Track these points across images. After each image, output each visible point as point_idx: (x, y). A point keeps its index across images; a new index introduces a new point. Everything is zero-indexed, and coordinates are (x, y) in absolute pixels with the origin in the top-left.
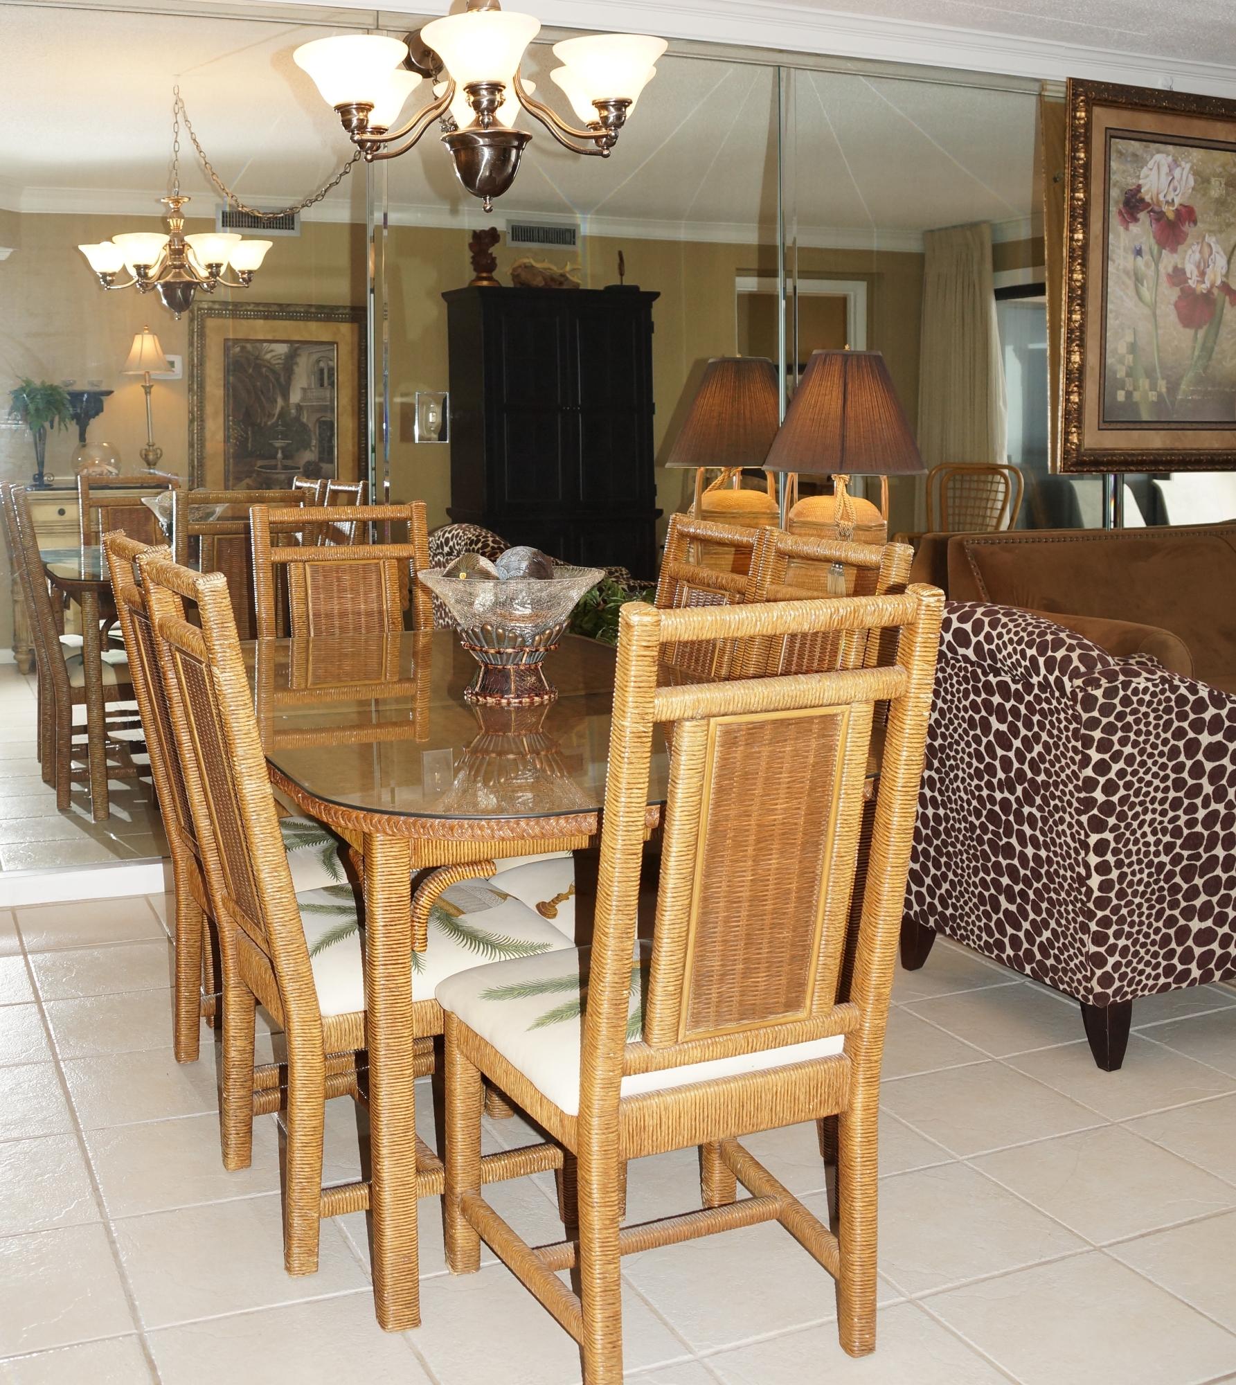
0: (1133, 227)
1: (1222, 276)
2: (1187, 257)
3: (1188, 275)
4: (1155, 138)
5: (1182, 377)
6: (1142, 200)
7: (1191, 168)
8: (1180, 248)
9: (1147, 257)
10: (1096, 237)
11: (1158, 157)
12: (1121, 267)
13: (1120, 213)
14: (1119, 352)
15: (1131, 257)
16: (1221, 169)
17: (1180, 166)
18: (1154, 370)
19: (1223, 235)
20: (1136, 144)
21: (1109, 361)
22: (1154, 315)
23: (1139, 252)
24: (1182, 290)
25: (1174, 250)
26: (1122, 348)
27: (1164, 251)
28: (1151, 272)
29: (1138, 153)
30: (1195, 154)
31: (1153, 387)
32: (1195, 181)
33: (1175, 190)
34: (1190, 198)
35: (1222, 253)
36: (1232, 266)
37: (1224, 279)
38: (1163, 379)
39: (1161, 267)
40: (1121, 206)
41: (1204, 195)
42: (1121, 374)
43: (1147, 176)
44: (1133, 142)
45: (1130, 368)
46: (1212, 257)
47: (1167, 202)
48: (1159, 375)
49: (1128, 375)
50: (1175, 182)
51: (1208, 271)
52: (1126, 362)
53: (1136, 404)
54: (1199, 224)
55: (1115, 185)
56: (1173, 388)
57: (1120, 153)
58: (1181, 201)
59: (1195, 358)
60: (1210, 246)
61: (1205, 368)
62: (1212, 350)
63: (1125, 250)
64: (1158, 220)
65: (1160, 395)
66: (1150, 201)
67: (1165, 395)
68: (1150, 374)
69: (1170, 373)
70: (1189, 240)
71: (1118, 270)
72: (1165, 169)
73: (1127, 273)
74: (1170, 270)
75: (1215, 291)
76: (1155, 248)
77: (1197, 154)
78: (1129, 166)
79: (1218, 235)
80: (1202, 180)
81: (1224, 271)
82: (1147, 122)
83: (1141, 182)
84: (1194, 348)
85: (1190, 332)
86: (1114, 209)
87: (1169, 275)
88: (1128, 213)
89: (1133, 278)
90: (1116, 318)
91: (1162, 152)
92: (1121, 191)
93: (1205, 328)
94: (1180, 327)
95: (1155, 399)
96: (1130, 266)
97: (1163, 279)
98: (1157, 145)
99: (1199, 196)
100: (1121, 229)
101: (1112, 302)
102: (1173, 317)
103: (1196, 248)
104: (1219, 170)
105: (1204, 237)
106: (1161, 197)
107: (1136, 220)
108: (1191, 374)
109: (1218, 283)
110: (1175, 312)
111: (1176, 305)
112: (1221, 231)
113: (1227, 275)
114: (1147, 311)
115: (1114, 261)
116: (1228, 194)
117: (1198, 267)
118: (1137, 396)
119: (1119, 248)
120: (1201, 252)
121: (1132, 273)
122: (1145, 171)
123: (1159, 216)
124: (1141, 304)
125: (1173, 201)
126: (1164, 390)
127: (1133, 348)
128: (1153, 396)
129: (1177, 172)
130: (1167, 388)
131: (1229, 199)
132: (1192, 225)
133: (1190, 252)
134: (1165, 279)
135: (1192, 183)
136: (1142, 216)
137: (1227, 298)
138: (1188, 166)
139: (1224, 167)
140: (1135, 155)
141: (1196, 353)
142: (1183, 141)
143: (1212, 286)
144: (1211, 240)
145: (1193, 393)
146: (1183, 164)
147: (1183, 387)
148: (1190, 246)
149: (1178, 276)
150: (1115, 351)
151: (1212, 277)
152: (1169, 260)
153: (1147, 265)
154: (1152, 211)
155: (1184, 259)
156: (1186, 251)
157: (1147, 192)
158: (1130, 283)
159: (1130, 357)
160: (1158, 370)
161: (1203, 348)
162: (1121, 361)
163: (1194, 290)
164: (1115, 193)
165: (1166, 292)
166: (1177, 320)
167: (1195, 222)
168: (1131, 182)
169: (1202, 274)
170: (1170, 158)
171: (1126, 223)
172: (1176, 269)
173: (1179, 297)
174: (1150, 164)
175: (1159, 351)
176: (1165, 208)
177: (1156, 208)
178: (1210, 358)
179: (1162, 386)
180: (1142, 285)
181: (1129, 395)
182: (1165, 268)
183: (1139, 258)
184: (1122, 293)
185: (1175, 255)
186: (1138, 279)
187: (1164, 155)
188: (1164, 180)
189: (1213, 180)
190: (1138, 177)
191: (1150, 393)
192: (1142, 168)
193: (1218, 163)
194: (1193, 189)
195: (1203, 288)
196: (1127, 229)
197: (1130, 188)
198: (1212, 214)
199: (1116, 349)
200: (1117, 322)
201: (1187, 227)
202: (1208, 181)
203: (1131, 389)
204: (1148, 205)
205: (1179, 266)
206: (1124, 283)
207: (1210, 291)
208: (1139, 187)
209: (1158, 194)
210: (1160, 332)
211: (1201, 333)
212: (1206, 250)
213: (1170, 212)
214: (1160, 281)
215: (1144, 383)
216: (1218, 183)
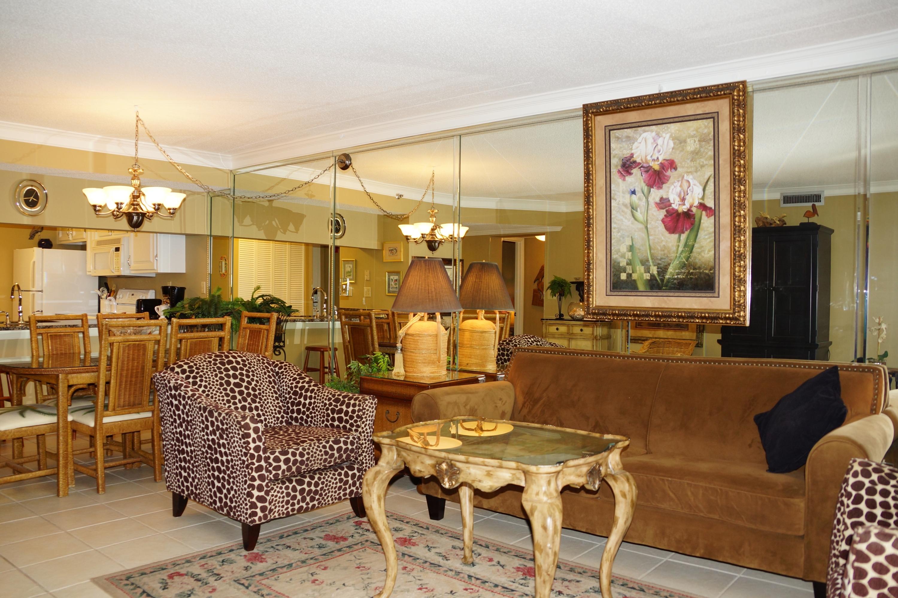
0: (629, 179)
1: (699, 199)
2: (670, 191)
3: (672, 201)
4: (639, 124)
5: (669, 264)
6: (635, 162)
7: (671, 136)
8: (664, 186)
9: (639, 194)
10: (601, 188)
11: (644, 135)
12: (621, 203)
13: (619, 172)
14: (621, 251)
15: (628, 196)
16: (695, 132)
17: (662, 136)
18: (648, 261)
19: (699, 173)
20: (629, 130)
21: (614, 256)
22: (647, 228)
23: (634, 192)
24: (667, 211)
25: (660, 188)
26: (623, 249)
27: (652, 189)
28: (643, 203)
29: (630, 135)
30: (673, 127)
31: (647, 270)
32: (674, 144)
33: (659, 151)
34: (671, 154)
35: (698, 184)
36: (706, 192)
37: (701, 201)
38: (655, 266)
39: (650, 199)
40: (619, 168)
41: (681, 151)
42: (623, 263)
43: (637, 148)
44: (626, 130)
45: (630, 260)
46: (691, 188)
47: (654, 160)
48: (651, 263)
49: (628, 264)
50: (659, 147)
51: (687, 197)
52: (626, 257)
53: (635, 281)
54: (678, 169)
55: (614, 157)
56: (663, 270)
57: (618, 138)
58: (665, 158)
59: (679, 252)
60: (688, 182)
61: (688, 259)
62: (693, 246)
63: (623, 193)
64: (647, 172)
65: (652, 276)
66: (640, 161)
67: (656, 275)
68: (644, 263)
69: (660, 262)
70: (671, 180)
71: (618, 204)
72: (650, 141)
73: (625, 205)
74: (658, 200)
75: (694, 210)
76: (646, 189)
77: (674, 127)
78: (624, 144)
79: (695, 174)
80: (680, 142)
81: (700, 196)
82: (633, 116)
83: (633, 152)
84: (678, 246)
85: (675, 236)
86: (614, 171)
87: (656, 204)
88: (624, 170)
89: (630, 208)
90: (619, 232)
91: (648, 131)
92: (620, 159)
93: (687, 233)
94: (666, 233)
95: (649, 278)
96: (627, 201)
97: (652, 205)
98: (644, 128)
99: (678, 152)
100: (620, 181)
101: (615, 223)
102: (661, 227)
103: (678, 184)
104: (692, 134)
105: (683, 177)
106: (649, 158)
107: (630, 174)
108: (676, 262)
109: (696, 203)
110: (663, 225)
111: (663, 221)
112: (696, 171)
113: (703, 198)
114: (641, 226)
115: (615, 200)
116: (701, 147)
117: (679, 196)
118: (635, 276)
119: (619, 192)
120: (681, 186)
121: (629, 205)
122: (636, 144)
123: (648, 169)
124: (636, 222)
125: (658, 158)
126: (655, 272)
127: (631, 248)
128: (647, 276)
129: (660, 141)
130: (658, 271)
131: (702, 150)
132: (673, 170)
133: (672, 187)
134: (654, 206)
135: (671, 144)
136: (636, 171)
137: (704, 213)
138: (668, 136)
139: (697, 131)
140: (628, 137)
141: (680, 249)
142: (661, 122)
143: (691, 207)
144: (690, 178)
145: (678, 274)
146: (664, 135)
147: (670, 270)
148: (673, 184)
149: (664, 203)
150: (618, 251)
151: (691, 201)
152: (656, 194)
153: (640, 199)
154: (642, 167)
155: (668, 192)
156: (669, 187)
157: (638, 156)
158: (629, 211)
159: (630, 254)
160: (650, 261)
161: (686, 245)
162: (623, 256)
163: (677, 211)
164: (615, 161)
165: (655, 214)
166: (664, 230)
167: (676, 169)
168: (626, 153)
169: (683, 200)
170: (654, 134)
171: (623, 177)
172: (662, 199)
173: (665, 216)
174: (639, 140)
175: (650, 249)
176: (652, 164)
177: (645, 165)
178: (691, 252)
179: (654, 270)
180: (637, 211)
181: (629, 275)
182: (654, 199)
183: (634, 195)
184: (622, 217)
185: (661, 191)
186: (633, 208)
187: (649, 133)
188: (650, 147)
189: (688, 140)
190: (631, 149)
191: (645, 274)
192: (633, 143)
193: (692, 129)
194: (673, 149)
195: (685, 208)
196: (624, 180)
197: (625, 156)
198: (689, 161)
199: (619, 249)
200: (619, 234)
201: (669, 173)
202: (685, 141)
203: (631, 272)
204: (639, 164)
205: (664, 197)
206: (623, 211)
207: (689, 210)
208: (632, 155)
209: (646, 156)
210: (650, 237)
211: (684, 237)
212: (685, 185)
213: (656, 166)
214: (650, 207)
215: (640, 269)
216: (692, 141)
